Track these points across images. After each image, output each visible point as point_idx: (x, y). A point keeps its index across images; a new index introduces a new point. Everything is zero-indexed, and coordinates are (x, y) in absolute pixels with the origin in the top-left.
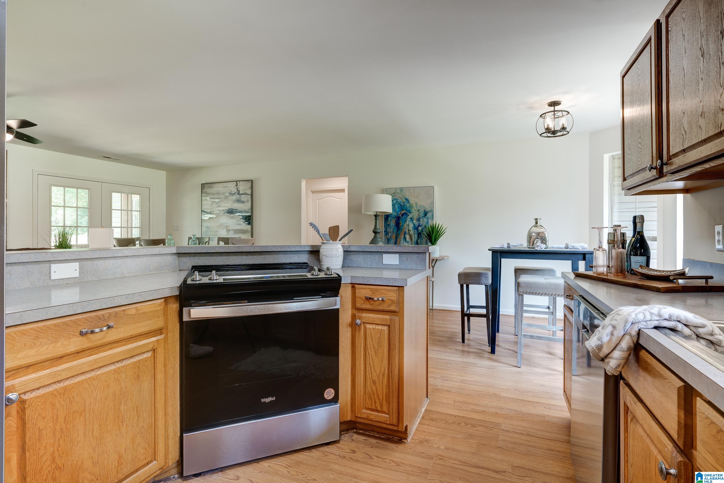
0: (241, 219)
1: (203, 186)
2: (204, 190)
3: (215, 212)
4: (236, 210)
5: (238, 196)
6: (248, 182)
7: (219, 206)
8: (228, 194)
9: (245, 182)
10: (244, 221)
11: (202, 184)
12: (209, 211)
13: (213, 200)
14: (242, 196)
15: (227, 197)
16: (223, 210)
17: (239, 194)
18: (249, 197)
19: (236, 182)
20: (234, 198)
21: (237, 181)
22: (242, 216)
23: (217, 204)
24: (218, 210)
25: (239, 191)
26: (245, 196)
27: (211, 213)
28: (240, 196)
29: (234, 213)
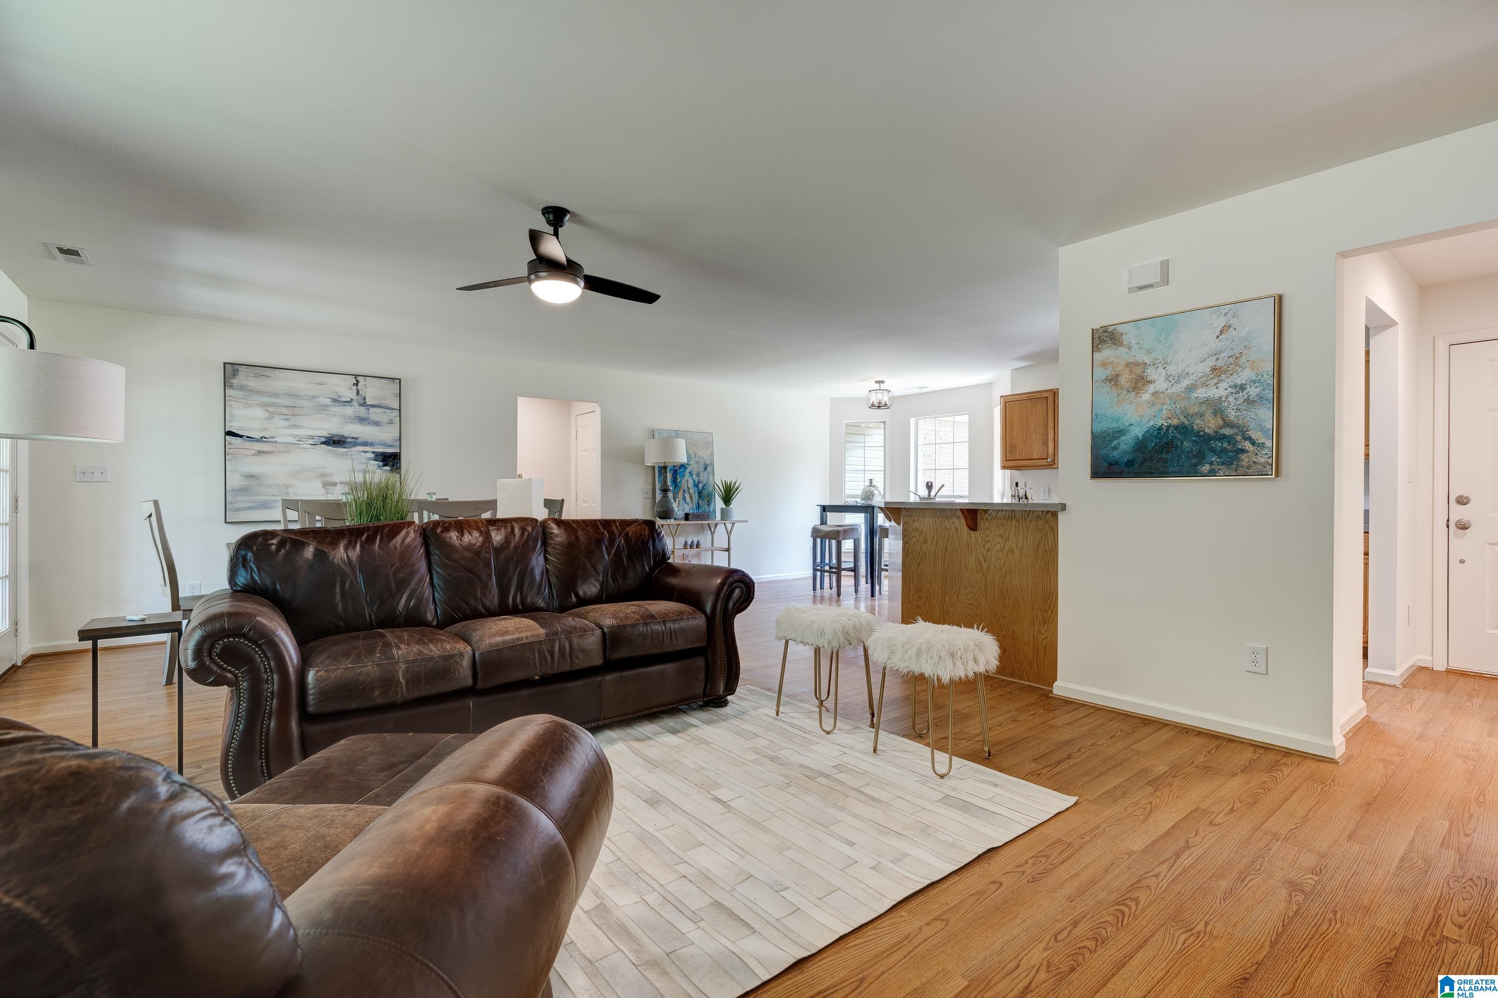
0: (369, 459)
1: (231, 370)
2: (235, 382)
3: (278, 439)
4: (353, 438)
5: (362, 408)
6: (390, 381)
7: (294, 426)
8: (328, 401)
9: (383, 380)
10: (381, 464)
11: (225, 364)
12: (257, 435)
13: (270, 409)
14: (372, 410)
15: (324, 407)
16: (312, 437)
17: (363, 404)
18: (394, 414)
19: (355, 378)
20: (349, 411)
21: (356, 376)
22: (373, 452)
23: (288, 419)
24: (294, 436)
25: (365, 399)
26: (382, 410)
27: (264, 439)
28: (368, 409)
29: (347, 445)
